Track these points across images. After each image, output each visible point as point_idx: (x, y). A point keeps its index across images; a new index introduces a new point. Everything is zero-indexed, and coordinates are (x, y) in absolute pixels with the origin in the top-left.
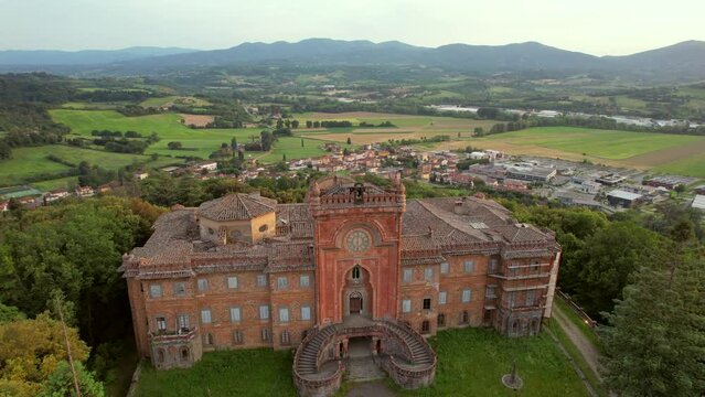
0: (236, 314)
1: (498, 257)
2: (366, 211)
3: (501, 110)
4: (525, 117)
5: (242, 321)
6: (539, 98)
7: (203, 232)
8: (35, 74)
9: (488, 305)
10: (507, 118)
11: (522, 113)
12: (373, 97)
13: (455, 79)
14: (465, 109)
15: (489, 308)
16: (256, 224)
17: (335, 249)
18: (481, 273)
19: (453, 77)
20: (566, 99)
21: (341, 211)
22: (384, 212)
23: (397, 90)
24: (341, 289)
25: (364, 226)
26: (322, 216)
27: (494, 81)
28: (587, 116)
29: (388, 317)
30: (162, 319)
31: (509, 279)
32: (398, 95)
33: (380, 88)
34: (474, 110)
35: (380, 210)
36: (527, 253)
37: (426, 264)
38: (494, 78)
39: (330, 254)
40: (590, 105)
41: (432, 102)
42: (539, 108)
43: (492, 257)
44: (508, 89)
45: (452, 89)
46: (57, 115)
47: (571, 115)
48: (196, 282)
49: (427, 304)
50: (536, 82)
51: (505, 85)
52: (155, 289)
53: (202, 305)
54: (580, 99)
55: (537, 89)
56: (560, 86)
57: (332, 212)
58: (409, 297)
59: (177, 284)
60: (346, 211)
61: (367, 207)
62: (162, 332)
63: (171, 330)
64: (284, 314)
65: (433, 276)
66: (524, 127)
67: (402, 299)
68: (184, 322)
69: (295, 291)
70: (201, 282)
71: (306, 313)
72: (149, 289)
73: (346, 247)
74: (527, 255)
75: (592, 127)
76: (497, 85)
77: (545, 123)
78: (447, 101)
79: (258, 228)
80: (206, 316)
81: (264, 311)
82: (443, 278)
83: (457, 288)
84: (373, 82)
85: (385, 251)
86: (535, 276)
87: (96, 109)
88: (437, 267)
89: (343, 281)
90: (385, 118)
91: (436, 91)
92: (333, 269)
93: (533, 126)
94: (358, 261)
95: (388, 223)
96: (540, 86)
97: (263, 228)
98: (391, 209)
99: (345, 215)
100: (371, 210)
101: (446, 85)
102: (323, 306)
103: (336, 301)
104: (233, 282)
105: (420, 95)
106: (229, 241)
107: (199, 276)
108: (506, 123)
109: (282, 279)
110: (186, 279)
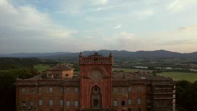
0: (51, 102)
1: (150, 85)
2: (98, 63)
3: (155, 67)
4: (162, 69)
5: (53, 105)
6: (166, 64)
7: (48, 76)
8: (33, 58)
9: (148, 106)
10: (156, 69)
11: (161, 68)
12: (118, 64)
13: (141, 60)
14: (144, 67)
15: (148, 107)
16: (64, 73)
17: (87, 78)
18: (144, 92)
19: (140, 59)
20: (174, 64)
21: (90, 63)
22: (105, 64)
23: (125, 63)
24: (90, 95)
25: (98, 69)
26: (82, 64)
27: (152, 60)
28: (181, 69)
29: (108, 107)
30: (24, 102)
31: (155, 94)
32: (125, 64)
33: (120, 62)
34: (147, 67)
35: (104, 63)
36: (161, 84)
37: (122, 86)
38: (152, 59)
39: (86, 80)
40: (181, 66)
41: (134, 65)
42: (166, 67)
43: (148, 85)
44: (156, 62)
45: (140, 62)
46: (35, 67)
47: (176, 69)
48: (38, 89)
49: (123, 103)
50: (164, 60)
51: (155, 61)
52: (23, 90)
53: (40, 98)
54: (178, 64)
55: (165, 62)
56: (172, 61)
57: (86, 63)
58: (116, 100)
59: (31, 88)
60: (91, 63)
61: (99, 62)
62: (23, 107)
63: (27, 107)
64: (68, 103)
65: (125, 92)
66: (162, 72)
67: (113, 100)
68: (32, 104)
69: (72, 94)
70: (40, 88)
71: (76, 104)
72: (21, 90)
73: (92, 78)
74: (162, 84)
75: (183, 72)
76: (153, 61)
77: (168, 71)
78: (139, 65)
79: (65, 75)
80: (41, 102)
81: (61, 101)
82: (129, 93)
83: (135, 98)
84: (118, 61)
85: (106, 80)
86: (166, 93)
87: (45, 66)
88: (126, 88)
89: (91, 91)
90: (121, 69)
91: (135, 63)
92: (87, 86)
93: (164, 71)
94: (96, 83)
95: (107, 69)
96: (165, 61)
97: (67, 75)
98: (108, 63)
99: (91, 64)
100: (100, 63)
101: (138, 61)
102: (82, 101)
103: (88, 99)
104: (51, 89)
105: (131, 64)
106: (54, 77)
107: (39, 86)
108: (156, 71)
109: (68, 89)
110: (34, 86)
